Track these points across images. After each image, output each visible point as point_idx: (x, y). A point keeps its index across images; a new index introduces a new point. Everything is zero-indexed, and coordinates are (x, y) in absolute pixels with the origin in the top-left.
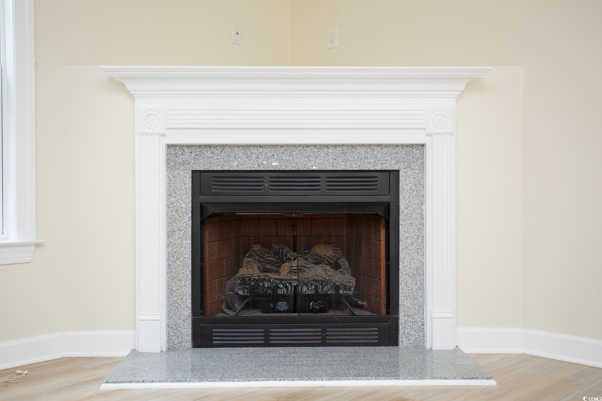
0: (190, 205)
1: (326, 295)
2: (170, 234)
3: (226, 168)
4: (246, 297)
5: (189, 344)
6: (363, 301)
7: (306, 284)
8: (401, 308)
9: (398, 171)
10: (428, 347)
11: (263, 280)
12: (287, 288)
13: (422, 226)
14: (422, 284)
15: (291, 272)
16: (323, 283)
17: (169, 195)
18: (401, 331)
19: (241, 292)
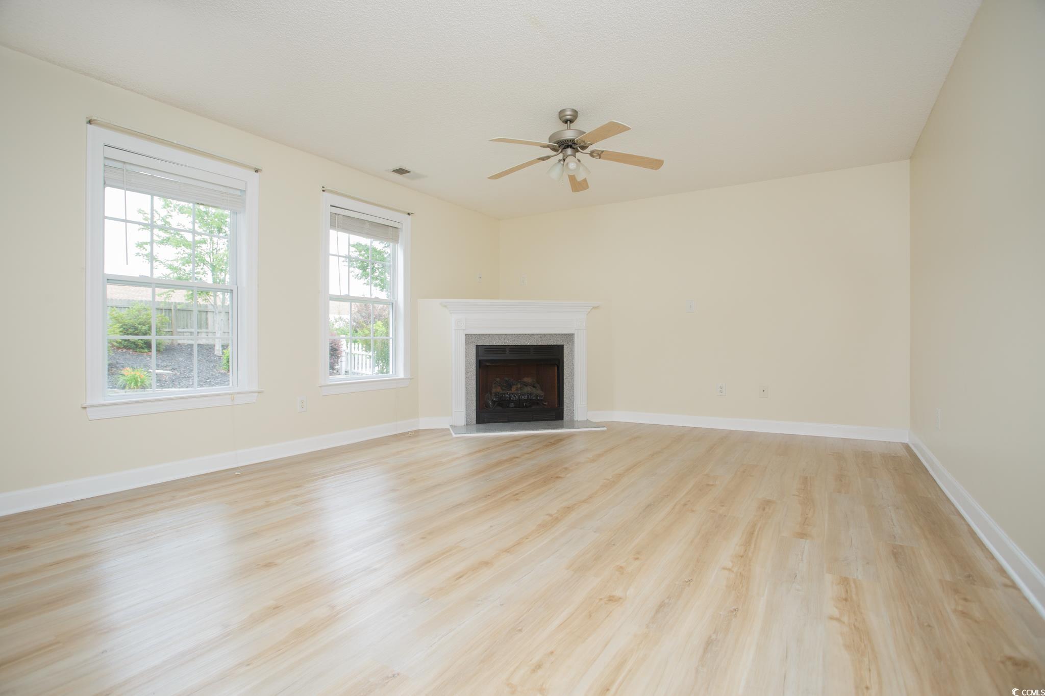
0: (475, 361)
1: (532, 399)
2: (467, 373)
3: (491, 344)
4: (497, 401)
5: (475, 422)
6: (545, 402)
7: (523, 395)
8: (565, 404)
9: (563, 345)
10: (576, 419)
11: (504, 394)
12: (515, 397)
13: (572, 369)
14: (573, 393)
15: (517, 390)
16: (531, 394)
17: (466, 356)
18: (565, 414)
19: (495, 399)
